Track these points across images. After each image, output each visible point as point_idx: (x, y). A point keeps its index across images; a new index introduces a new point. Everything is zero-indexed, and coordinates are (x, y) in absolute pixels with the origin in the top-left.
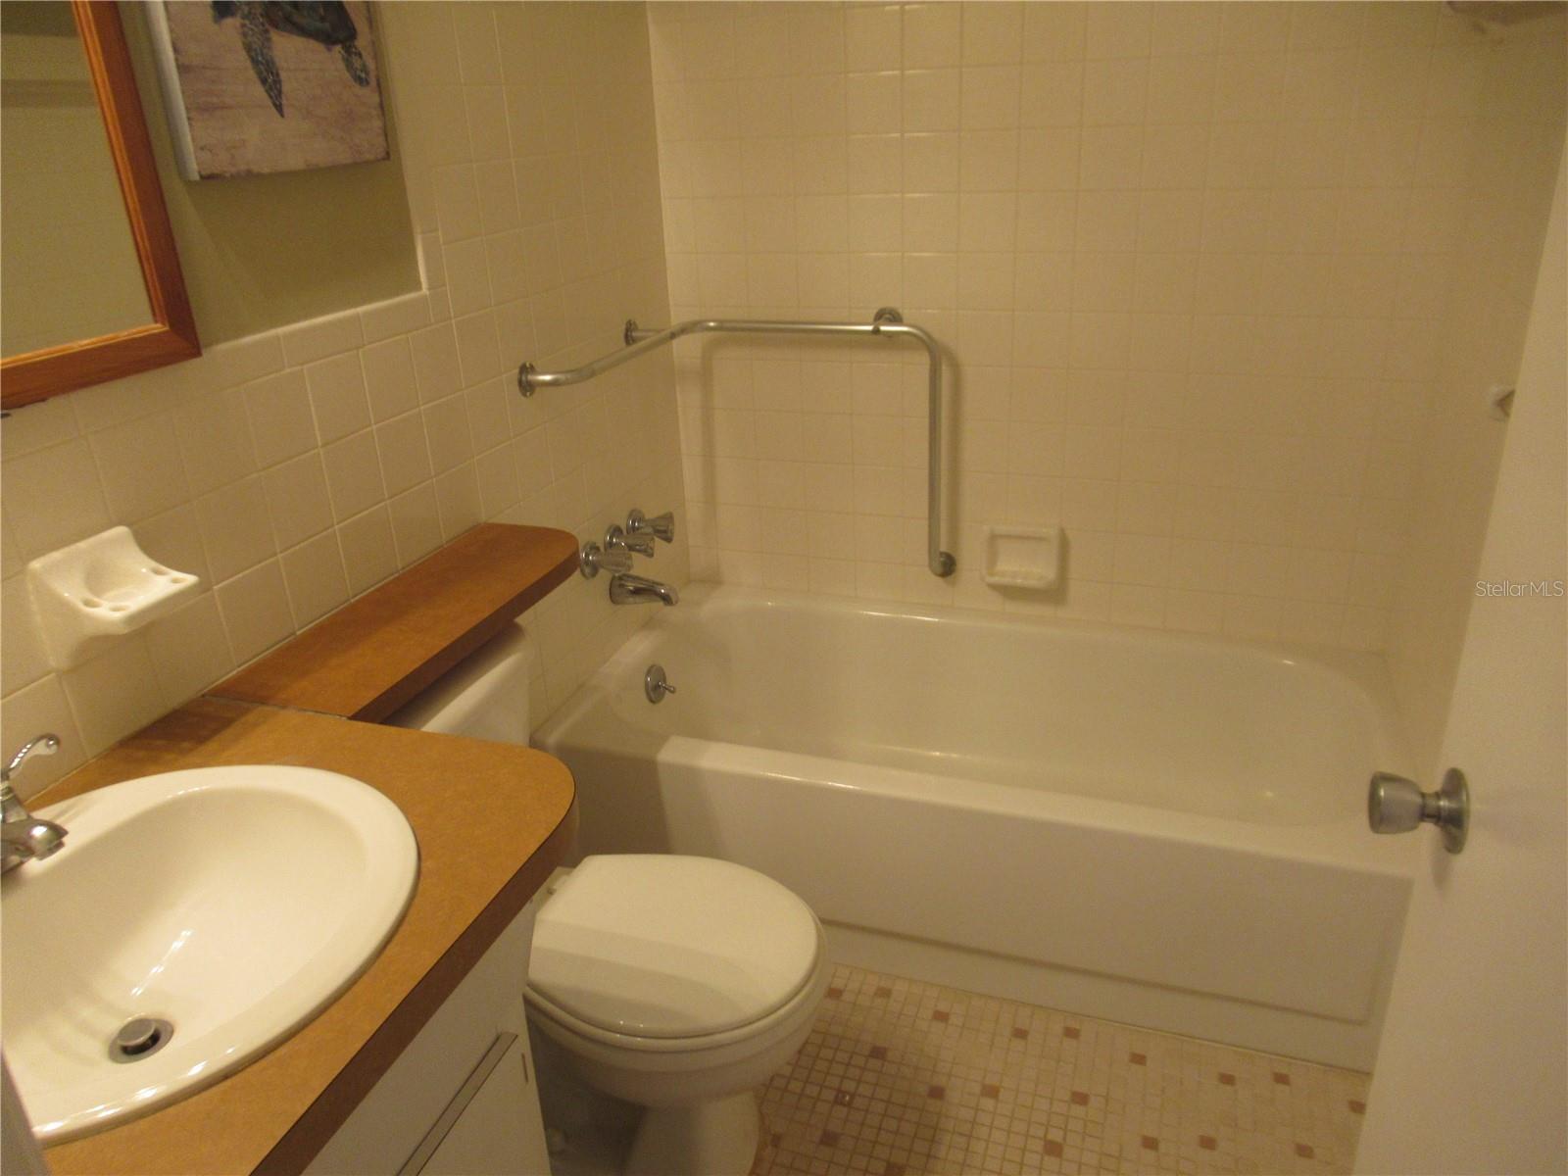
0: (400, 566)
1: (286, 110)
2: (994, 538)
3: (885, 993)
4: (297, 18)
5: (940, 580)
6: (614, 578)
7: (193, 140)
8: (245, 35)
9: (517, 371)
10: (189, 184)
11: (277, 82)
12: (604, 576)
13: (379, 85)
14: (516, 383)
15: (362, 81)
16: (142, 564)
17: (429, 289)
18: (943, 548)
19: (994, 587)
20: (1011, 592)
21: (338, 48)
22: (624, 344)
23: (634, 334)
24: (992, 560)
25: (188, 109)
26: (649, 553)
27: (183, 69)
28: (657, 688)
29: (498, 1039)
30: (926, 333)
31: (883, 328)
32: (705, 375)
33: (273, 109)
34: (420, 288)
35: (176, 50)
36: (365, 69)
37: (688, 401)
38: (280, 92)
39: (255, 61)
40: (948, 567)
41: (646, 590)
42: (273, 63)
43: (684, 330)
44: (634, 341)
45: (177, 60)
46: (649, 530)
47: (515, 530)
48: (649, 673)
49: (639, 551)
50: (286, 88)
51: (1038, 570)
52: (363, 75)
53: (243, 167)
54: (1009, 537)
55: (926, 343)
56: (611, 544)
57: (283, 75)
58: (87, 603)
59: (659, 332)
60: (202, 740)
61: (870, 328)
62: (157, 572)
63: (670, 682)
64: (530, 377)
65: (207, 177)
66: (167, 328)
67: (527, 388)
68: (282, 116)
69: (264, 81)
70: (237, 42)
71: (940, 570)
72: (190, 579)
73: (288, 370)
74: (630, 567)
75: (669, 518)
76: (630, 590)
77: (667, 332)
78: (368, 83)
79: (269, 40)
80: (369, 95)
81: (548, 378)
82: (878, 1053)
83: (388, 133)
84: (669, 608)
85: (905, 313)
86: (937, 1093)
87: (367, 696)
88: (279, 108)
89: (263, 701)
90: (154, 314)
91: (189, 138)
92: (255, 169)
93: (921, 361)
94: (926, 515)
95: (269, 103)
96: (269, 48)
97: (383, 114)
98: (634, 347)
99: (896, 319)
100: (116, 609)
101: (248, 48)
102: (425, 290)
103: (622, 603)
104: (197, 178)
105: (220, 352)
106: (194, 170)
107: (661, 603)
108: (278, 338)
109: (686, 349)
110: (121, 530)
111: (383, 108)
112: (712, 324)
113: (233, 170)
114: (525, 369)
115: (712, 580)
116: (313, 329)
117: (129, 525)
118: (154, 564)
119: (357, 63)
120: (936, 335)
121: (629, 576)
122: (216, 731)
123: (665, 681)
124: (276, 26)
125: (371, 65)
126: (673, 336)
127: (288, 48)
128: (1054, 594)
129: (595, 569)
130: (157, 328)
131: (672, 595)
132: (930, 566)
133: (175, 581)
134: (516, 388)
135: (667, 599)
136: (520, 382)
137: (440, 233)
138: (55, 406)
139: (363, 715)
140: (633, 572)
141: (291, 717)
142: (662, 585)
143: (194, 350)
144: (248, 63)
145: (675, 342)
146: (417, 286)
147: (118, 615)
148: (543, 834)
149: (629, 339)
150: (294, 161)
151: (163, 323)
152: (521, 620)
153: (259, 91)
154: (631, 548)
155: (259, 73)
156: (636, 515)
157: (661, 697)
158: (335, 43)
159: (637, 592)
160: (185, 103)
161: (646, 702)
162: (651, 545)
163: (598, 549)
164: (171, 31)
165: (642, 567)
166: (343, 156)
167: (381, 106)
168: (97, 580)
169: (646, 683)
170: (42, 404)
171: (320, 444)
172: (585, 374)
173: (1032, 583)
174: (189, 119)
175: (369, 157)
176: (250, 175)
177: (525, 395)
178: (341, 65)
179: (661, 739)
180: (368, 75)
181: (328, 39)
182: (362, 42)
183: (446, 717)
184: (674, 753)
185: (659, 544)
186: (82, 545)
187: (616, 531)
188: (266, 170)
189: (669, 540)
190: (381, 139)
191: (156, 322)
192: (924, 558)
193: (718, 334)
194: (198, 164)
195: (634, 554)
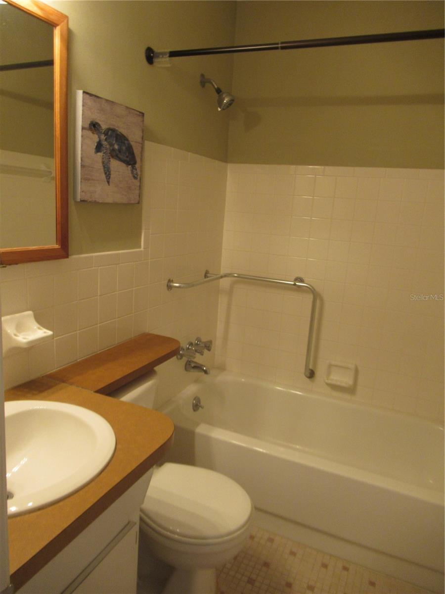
0: (116, 343)
1: (110, 183)
2: (330, 366)
3: (271, 540)
4: (119, 155)
5: (308, 380)
6: (188, 361)
7: (81, 188)
8: (103, 159)
9: (167, 281)
10: (76, 202)
11: (110, 174)
12: (185, 359)
13: (140, 180)
14: (166, 285)
15: (135, 178)
16: (35, 325)
17: (144, 248)
18: (311, 367)
19: (328, 385)
20: (335, 387)
21: (130, 166)
22: (204, 277)
23: (208, 275)
24: (329, 374)
25: (81, 179)
26: (202, 354)
27: (83, 166)
28: (196, 406)
29: (129, 523)
30: (313, 288)
31: (297, 284)
32: (230, 293)
33: (107, 183)
34: (141, 248)
35: (82, 160)
36: (137, 174)
37: (223, 301)
38: (110, 178)
39: (104, 167)
40: (311, 375)
41: (198, 367)
42: (110, 168)
43: (225, 276)
44: (208, 277)
45: (81, 163)
46: (203, 345)
47: (158, 337)
48: (195, 399)
49: (198, 352)
50: (112, 176)
51: (346, 380)
52: (136, 176)
53: (94, 200)
54: (336, 366)
55: (312, 291)
56: (188, 348)
57: (112, 172)
58: (15, 335)
59: (217, 275)
60: (41, 391)
61: (293, 283)
62: (39, 328)
63: (202, 404)
64: (172, 284)
65: (83, 201)
66: (60, 247)
67: (169, 287)
68: (109, 185)
69: (106, 173)
70: (100, 160)
71: (308, 375)
72: (50, 333)
73: (94, 268)
74: (195, 358)
75: (211, 342)
76: (193, 367)
77: (220, 275)
78: (137, 179)
79: (110, 161)
80: (137, 183)
81: (177, 285)
82: (266, 565)
83: (140, 195)
84: (206, 375)
85: (306, 279)
86: (289, 585)
87: (101, 385)
88: (108, 182)
89: (63, 382)
90: (57, 242)
91: (80, 188)
92: (97, 200)
93: (309, 298)
94: (306, 353)
95: (105, 180)
96: (109, 164)
97: (140, 189)
98: (207, 279)
99: (302, 281)
100: (24, 339)
101: (103, 163)
102: (142, 249)
103: (190, 371)
104: (79, 200)
105: (74, 257)
106: (79, 199)
107: (203, 373)
108: (92, 257)
109: (225, 283)
110: (30, 313)
111: (140, 187)
112: (236, 275)
113: (90, 200)
114: (170, 281)
115: (222, 368)
116: (104, 255)
117: (33, 311)
118: (39, 326)
119: (135, 172)
120: (316, 288)
121: (193, 361)
122: (46, 389)
123: (200, 403)
124: (113, 157)
125: (139, 173)
126: (222, 277)
127: (115, 164)
128: (351, 390)
129: (182, 356)
130: (57, 246)
131: (208, 371)
132: (305, 374)
133: (45, 332)
134: (166, 287)
135: (206, 372)
136: (167, 286)
137: (150, 231)
138: (20, 267)
139: (100, 391)
140: (195, 360)
141: (73, 388)
142: (205, 367)
143: (66, 256)
144: (102, 168)
145: (221, 280)
146: (140, 247)
147: (25, 341)
148: (162, 442)
149: (206, 276)
150: (110, 200)
151: (59, 246)
152: (156, 368)
153: (104, 176)
154: (196, 351)
155: (105, 171)
156: (198, 339)
157: (198, 409)
158: (130, 165)
159: (195, 367)
160: (81, 177)
161: (192, 410)
162: (203, 350)
163: (184, 349)
164: (82, 154)
165: (199, 359)
166: (125, 201)
167: (140, 186)
168: (19, 328)
169: (193, 403)
170: (15, 266)
171: (99, 294)
172: (190, 285)
173: (343, 385)
174: (81, 182)
175: (132, 202)
176: (96, 203)
177: (168, 290)
178: (130, 172)
179: (198, 424)
180: (137, 176)
181: (128, 163)
182: (137, 166)
183: (129, 397)
184: (201, 429)
185: (206, 351)
186: (17, 315)
187: (191, 344)
188: (100, 202)
189: (209, 350)
190: (137, 197)
191: (57, 244)
192: (303, 370)
193: (237, 278)
194: (81, 196)
195: (197, 354)
